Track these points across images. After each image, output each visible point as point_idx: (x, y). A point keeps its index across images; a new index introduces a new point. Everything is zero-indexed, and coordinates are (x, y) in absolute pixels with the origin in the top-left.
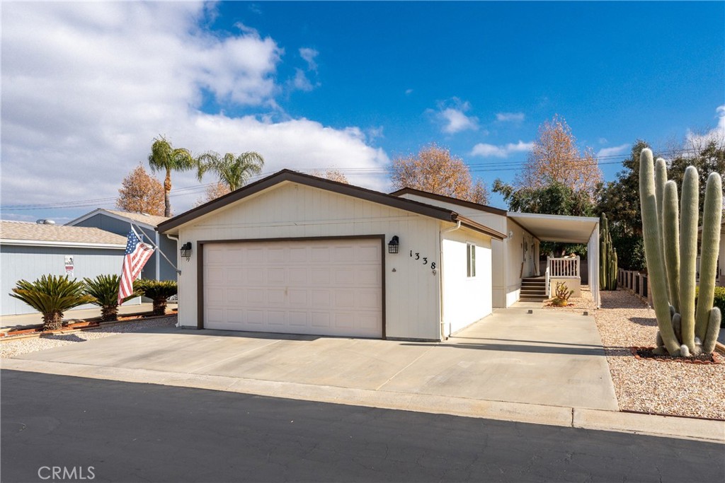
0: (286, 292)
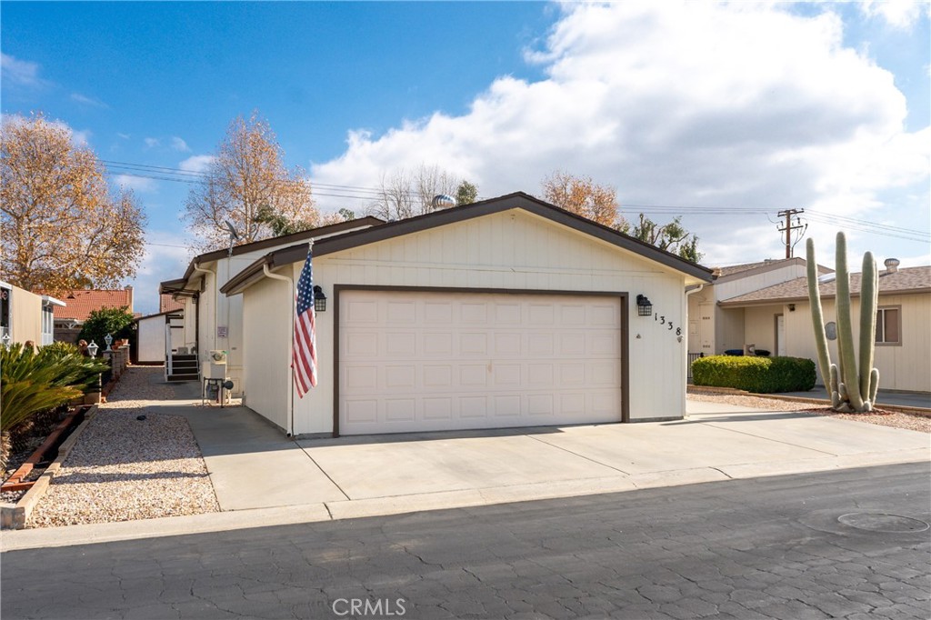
0: (490, 368)
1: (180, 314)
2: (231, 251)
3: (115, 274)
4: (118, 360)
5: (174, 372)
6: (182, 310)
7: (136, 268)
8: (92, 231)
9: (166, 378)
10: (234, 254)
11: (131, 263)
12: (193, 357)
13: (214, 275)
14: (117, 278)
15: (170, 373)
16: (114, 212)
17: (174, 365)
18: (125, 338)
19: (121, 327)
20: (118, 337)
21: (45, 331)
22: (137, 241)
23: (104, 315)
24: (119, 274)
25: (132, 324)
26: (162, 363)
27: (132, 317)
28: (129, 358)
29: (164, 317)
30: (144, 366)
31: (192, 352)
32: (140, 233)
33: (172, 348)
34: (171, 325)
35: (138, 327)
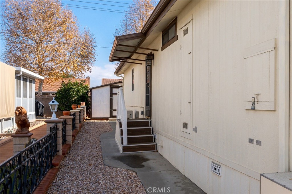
1: (120, 85)
3: (82, 70)
5: (130, 141)
6: (121, 82)
7: (91, 67)
8: (71, 49)
9: (121, 149)
11: (89, 65)
14: (83, 72)
15: (125, 143)
16: (81, 40)
17: (129, 132)
18: (83, 101)
19: (81, 94)
20: (78, 101)
21: (25, 96)
22: (92, 54)
23: (69, 86)
24: (83, 70)
25: (88, 92)
26: (107, 119)
27: (88, 87)
28: (85, 115)
29: (108, 87)
30: (96, 121)
31: (145, 117)
32: (93, 50)
33: (113, 108)
34: (113, 93)
35: (91, 94)
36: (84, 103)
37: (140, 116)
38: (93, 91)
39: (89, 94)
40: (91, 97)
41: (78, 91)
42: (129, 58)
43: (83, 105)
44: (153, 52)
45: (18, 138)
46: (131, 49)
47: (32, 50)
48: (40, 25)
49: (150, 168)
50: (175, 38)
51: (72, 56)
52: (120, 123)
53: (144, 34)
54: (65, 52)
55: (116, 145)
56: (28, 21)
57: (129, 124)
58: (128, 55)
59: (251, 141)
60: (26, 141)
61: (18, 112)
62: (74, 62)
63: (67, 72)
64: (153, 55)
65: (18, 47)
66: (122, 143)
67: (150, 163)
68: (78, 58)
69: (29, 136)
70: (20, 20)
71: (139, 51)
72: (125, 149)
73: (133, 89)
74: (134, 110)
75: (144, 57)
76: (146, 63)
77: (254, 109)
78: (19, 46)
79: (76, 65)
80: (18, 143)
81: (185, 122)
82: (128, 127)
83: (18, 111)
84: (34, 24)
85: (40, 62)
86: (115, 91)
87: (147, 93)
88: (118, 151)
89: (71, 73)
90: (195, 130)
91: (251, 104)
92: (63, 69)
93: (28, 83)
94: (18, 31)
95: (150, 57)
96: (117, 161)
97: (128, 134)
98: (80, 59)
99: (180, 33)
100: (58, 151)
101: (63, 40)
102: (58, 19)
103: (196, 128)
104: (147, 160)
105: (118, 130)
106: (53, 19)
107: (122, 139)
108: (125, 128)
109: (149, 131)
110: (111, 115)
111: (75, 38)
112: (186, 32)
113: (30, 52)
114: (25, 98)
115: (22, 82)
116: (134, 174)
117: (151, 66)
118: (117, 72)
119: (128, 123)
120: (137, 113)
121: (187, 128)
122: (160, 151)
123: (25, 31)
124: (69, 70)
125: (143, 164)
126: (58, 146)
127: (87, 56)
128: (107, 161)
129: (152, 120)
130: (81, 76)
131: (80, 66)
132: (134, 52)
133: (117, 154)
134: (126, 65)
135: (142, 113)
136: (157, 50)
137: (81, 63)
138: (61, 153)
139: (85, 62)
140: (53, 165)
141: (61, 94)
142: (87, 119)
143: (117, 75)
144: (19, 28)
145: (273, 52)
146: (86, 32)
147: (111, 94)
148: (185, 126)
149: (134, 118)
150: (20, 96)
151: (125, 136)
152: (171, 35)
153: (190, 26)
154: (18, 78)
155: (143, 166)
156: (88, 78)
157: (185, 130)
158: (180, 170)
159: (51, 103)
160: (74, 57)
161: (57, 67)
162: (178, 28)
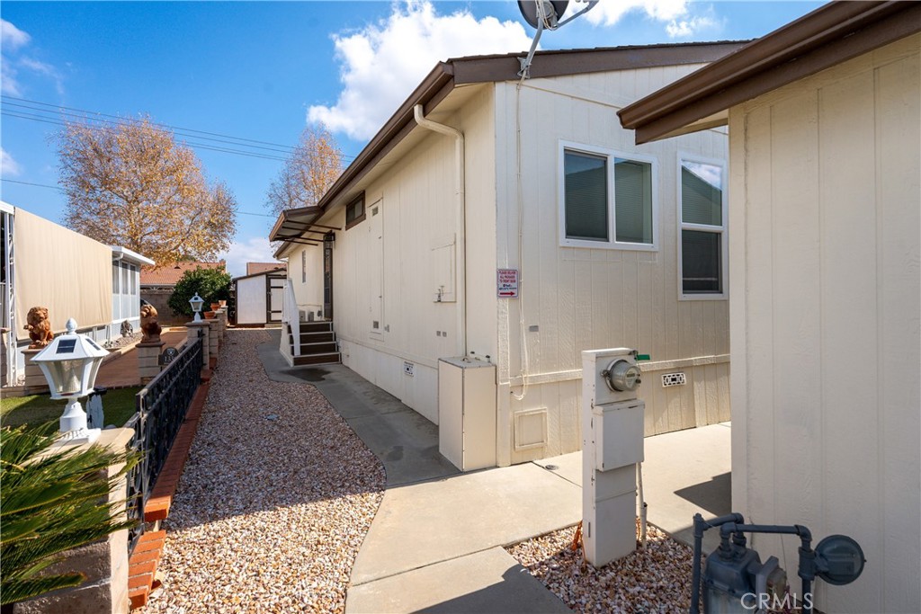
1: (282, 273)
2: (526, 63)
3: (212, 249)
4: (215, 334)
5: (303, 350)
6: (284, 270)
7: (229, 243)
8: (192, 214)
9: (291, 362)
10: (535, 74)
11: (225, 240)
12: (326, 327)
13: (458, 141)
14: (214, 252)
15: (297, 353)
16: (211, 199)
17: (303, 339)
18: (223, 299)
19: (218, 287)
20: (214, 299)
21: (125, 292)
22: (231, 223)
23: (199, 275)
24: (215, 248)
25: (229, 284)
26: (262, 326)
27: (230, 278)
28: (226, 320)
29: (264, 277)
30: (244, 329)
31: (323, 319)
32: (231, 216)
33: (273, 309)
34: (272, 285)
35: (236, 287)
36: (225, 302)
37: (316, 318)
38: (239, 282)
39: (232, 288)
40: (235, 293)
41: (213, 283)
42: (298, 236)
43: (224, 304)
44: (334, 231)
45: (145, 349)
46: (302, 227)
47: (119, 214)
48: (135, 172)
49: (333, 381)
50: (363, 217)
51: (194, 224)
52: (289, 327)
53: (322, 209)
54: (182, 218)
55: (282, 359)
56: (111, 163)
57: (303, 328)
58: (297, 232)
59: (439, 333)
60: (157, 352)
61: (145, 313)
62: (198, 235)
63: (186, 251)
64: (334, 234)
65: (93, 208)
66: (293, 354)
67: (332, 375)
68: (206, 228)
69: (161, 346)
70: (97, 163)
71: (313, 228)
72: (297, 361)
73: (304, 281)
74: (307, 310)
75: (321, 237)
76: (325, 245)
77: (439, 301)
78: (94, 206)
79: (201, 239)
80: (146, 355)
81: (376, 320)
82: (301, 332)
83: (146, 311)
84: (123, 170)
85: (136, 235)
86: (274, 282)
87: (325, 286)
88: (287, 365)
89: (194, 253)
90: (387, 329)
91: (437, 296)
92: (178, 246)
93: (129, 271)
94: (93, 181)
95: (330, 238)
96: (287, 376)
97: (301, 342)
98: (209, 230)
99: (369, 211)
100: (205, 364)
101: (177, 198)
102: (168, 164)
103: (388, 326)
104: (329, 372)
105: (285, 337)
106: (159, 163)
107: (293, 348)
108: (296, 334)
109: (330, 337)
110: (269, 320)
111: (199, 195)
112: (375, 211)
113: (115, 218)
114: (125, 295)
115: (120, 269)
116: (312, 388)
117: (331, 250)
118: (278, 255)
119: (301, 326)
120: (311, 314)
121: (377, 327)
122: (345, 362)
123: (106, 182)
124: (189, 249)
125: (323, 377)
126: (205, 357)
127: (222, 226)
128: (273, 376)
129: (334, 322)
130: (211, 258)
131: (209, 241)
132: (306, 230)
133: (286, 368)
134: (293, 246)
135: (319, 313)
136: (340, 229)
137: (211, 237)
138: (207, 367)
139: (217, 235)
140: (203, 381)
141: (185, 287)
142: (229, 327)
143: (278, 259)
144: (95, 175)
145: (453, 246)
146: (219, 187)
147: (269, 288)
148: (376, 325)
149: (307, 320)
150: (118, 292)
151: (297, 344)
152: (358, 213)
153: (379, 205)
154: (115, 263)
155: (324, 379)
156: (223, 261)
157: (376, 330)
158: (371, 381)
159: (192, 300)
160: (199, 226)
161: (167, 243)
162: (366, 206)
